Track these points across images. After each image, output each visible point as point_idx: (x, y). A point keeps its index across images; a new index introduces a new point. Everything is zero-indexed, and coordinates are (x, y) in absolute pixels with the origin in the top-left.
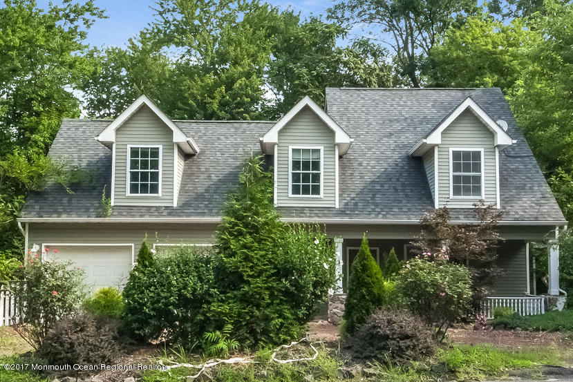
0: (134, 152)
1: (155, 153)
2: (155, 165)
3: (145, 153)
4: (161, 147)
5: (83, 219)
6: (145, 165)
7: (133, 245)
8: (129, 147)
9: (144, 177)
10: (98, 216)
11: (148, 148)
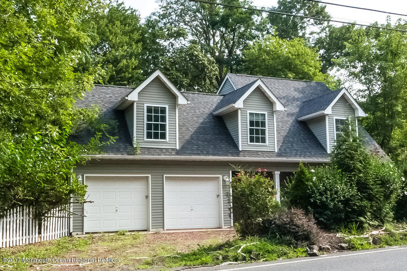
0: (149, 110)
1: (163, 111)
2: (163, 119)
3: (156, 110)
4: (167, 107)
5: (119, 156)
6: (156, 119)
7: (150, 175)
8: (146, 105)
9: (156, 127)
10: (129, 154)
11: (158, 107)
